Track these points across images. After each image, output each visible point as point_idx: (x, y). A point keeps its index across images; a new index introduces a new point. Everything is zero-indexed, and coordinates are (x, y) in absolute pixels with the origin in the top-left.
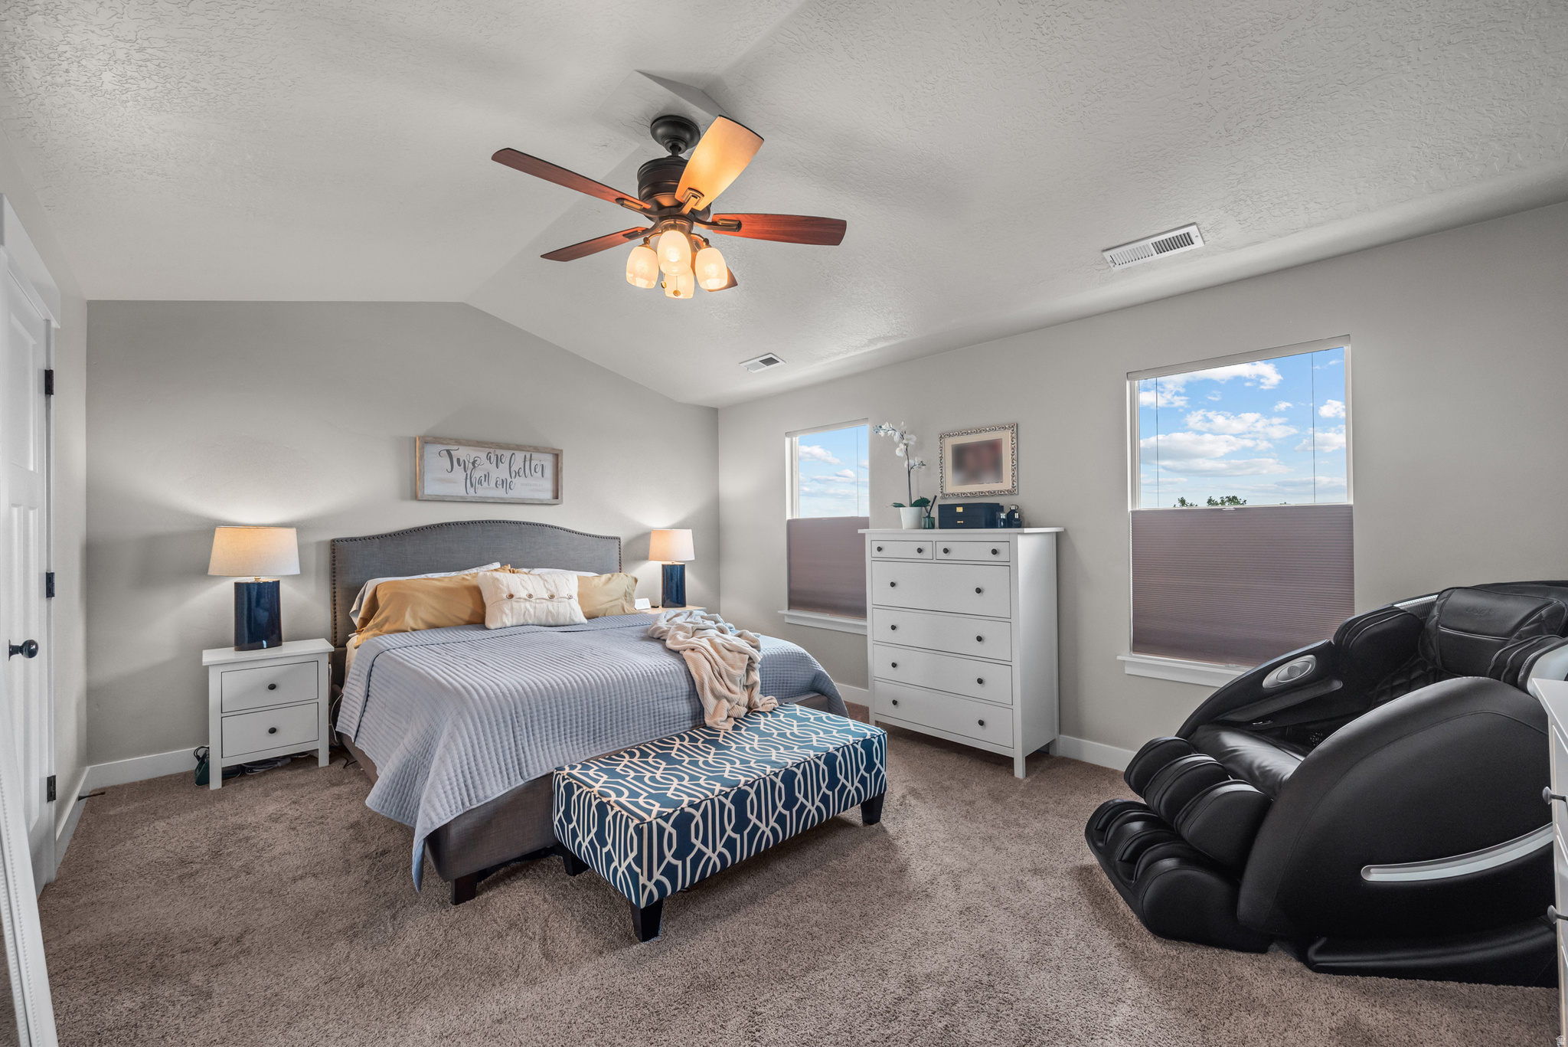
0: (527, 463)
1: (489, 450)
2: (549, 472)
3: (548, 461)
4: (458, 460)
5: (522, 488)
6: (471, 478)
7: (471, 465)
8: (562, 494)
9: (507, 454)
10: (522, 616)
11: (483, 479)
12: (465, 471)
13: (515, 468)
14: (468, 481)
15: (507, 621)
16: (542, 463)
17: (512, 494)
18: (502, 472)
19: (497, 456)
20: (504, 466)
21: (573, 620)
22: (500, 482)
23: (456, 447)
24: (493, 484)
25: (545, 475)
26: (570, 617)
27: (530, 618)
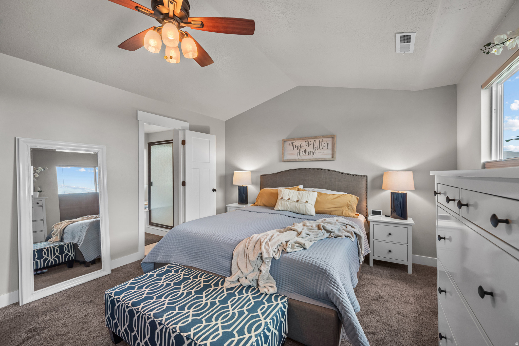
0: (321, 143)
1: (305, 140)
2: (330, 146)
3: (329, 141)
4: (295, 146)
5: (319, 154)
6: (299, 152)
7: (299, 147)
8: (335, 155)
9: (312, 141)
10: (285, 207)
11: (304, 152)
12: (298, 150)
13: (315, 146)
14: (299, 153)
15: (280, 208)
16: (327, 142)
17: (315, 157)
18: (311, 149)
19: (309, 142)
20: (311, 146)
21: (306, 213)
22: (310, 153)
23: (294, 141)
24: (307, 154)
25: (329, 147)
26: (305, 211)
27: (289, 209)
